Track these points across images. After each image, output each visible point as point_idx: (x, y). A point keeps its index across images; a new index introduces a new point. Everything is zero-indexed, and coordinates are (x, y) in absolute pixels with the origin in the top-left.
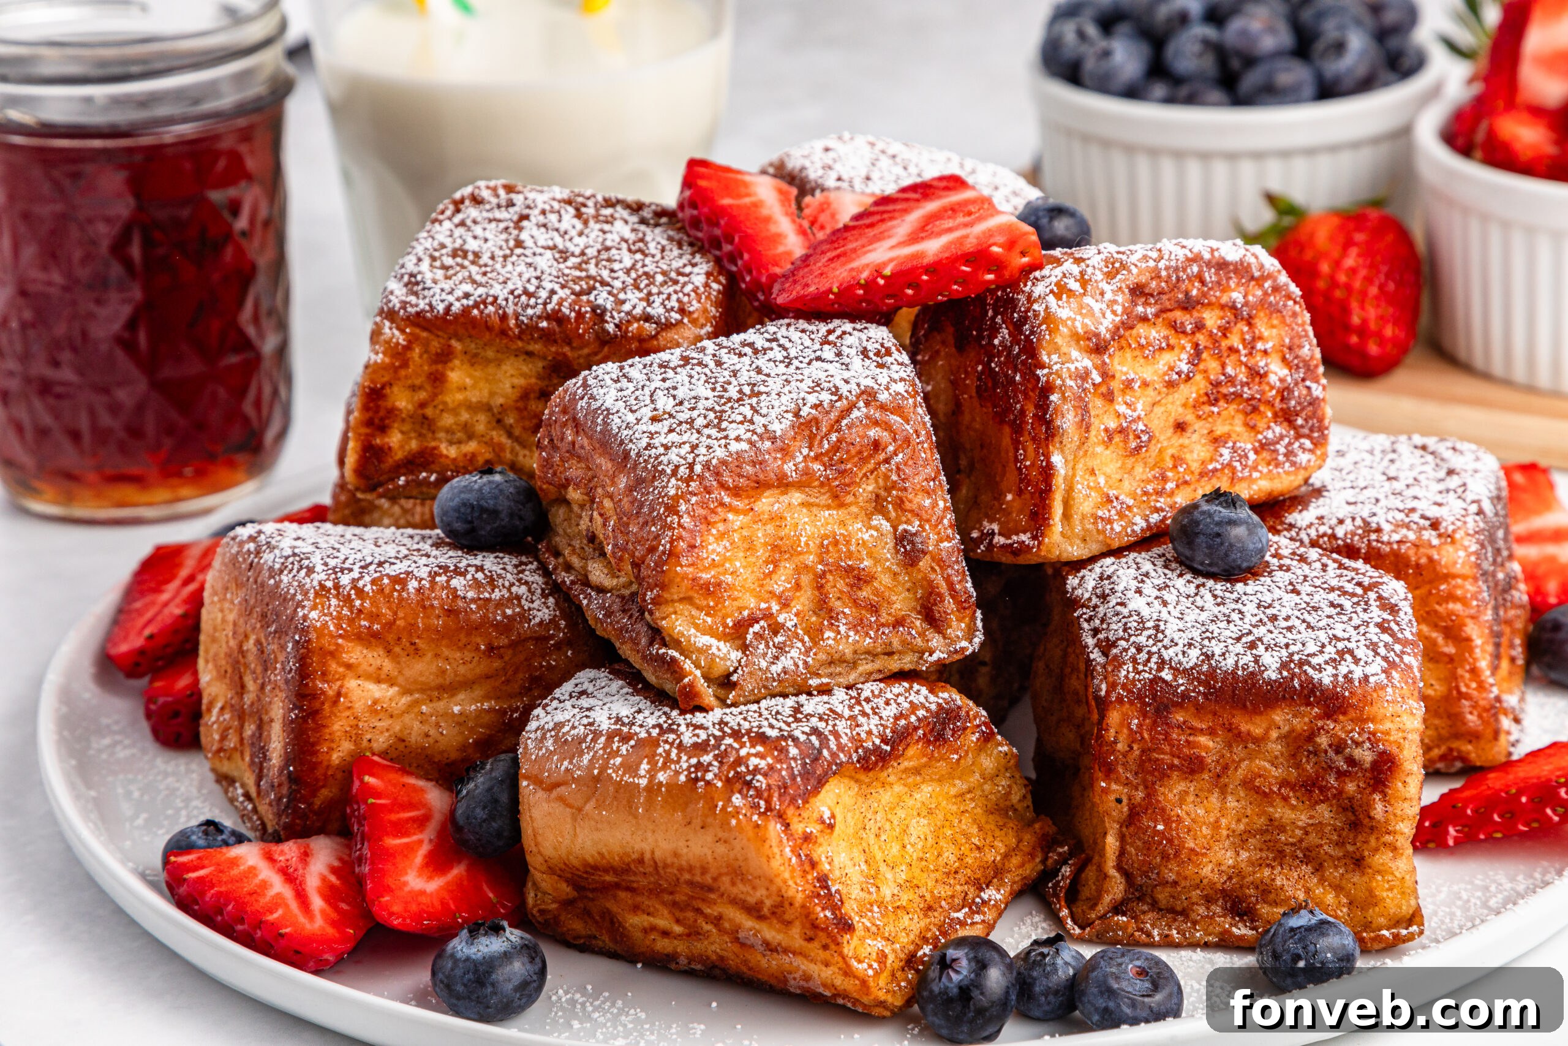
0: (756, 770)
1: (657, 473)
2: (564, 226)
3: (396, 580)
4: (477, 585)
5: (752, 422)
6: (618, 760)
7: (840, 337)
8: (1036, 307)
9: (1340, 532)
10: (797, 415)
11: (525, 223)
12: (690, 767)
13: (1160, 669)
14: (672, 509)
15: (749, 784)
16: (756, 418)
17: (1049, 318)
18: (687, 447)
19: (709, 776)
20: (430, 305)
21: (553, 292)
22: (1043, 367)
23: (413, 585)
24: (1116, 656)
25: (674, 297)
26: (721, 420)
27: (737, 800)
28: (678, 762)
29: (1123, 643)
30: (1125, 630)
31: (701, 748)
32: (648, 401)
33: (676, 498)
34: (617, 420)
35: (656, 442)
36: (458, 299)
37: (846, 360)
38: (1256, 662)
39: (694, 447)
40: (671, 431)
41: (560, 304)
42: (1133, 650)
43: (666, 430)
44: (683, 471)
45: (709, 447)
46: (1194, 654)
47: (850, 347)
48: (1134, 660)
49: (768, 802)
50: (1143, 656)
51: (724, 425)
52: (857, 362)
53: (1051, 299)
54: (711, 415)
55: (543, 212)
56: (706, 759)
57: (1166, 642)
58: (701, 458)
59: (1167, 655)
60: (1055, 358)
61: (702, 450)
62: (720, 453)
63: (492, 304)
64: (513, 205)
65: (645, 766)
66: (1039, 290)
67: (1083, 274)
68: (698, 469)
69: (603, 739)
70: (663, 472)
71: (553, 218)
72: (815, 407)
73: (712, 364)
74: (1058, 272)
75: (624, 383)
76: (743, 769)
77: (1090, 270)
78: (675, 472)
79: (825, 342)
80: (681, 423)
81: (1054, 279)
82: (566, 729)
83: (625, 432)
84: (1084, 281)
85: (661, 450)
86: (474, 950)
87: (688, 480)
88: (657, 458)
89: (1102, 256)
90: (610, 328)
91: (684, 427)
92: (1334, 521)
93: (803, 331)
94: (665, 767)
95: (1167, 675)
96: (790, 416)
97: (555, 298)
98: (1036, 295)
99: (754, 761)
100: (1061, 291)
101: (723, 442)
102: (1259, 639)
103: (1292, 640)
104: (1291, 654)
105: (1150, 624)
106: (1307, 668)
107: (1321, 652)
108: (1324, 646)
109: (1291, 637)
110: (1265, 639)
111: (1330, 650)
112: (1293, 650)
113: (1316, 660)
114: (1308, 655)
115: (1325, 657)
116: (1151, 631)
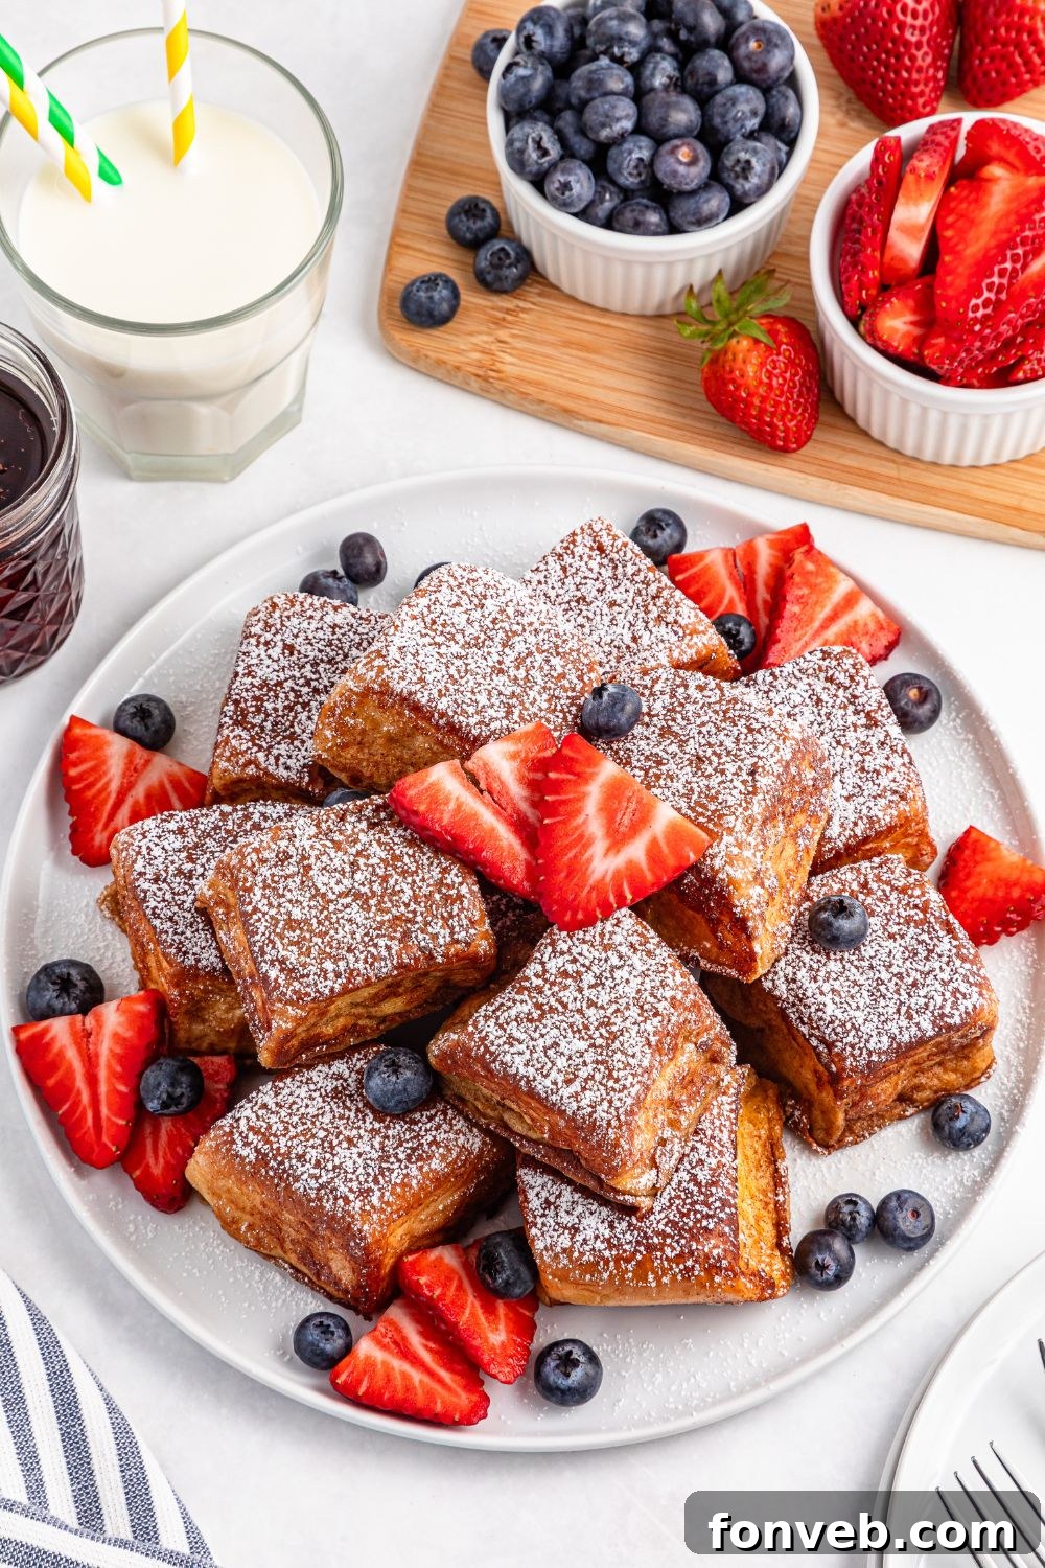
0: (719, 1259)
1: (593, 1126)
2: (337, 863)
3: (403, 1185)
4: (443, 1157)
5: (629, 1064)
6: (630, 1275)
7: (610, 938)
8: (720, 875)
9: (858, 831)
10: (649, 1044)
11: (312, 873)
12: (681, 1271)
13: (870, 1056)
14: (617, 1145)
15: (720, 1268)
16: (632, 1061)
17: (732, 881)
18: (605, 1105)
19: (696, 1273)
20: (317, 991)
21: (388, 948)
22: (736, 907)
23: (414, 1182)
24: (838, 1054)
25: (462, 916)
26: (611, 1072)
27: (717, 1279)
28: (671, 1269)
29: (839, 1044)
30: (836, 1034)
31: (680, 1258)
32: (549, 1065)
33: (617, 1139)
34: (540, 1087)
35: (584, 1103)
36: (335, 982)
37: (630, 962)
38: (919, 1029)
39: (611, 1102)
40: (584, 1089)
41: (400, 956)
42: (849, 1049)
43: (579, 1090)
44: (614, 1123)
45: (620, 1099)
46: (885, 1039)
47: (620, 945)
48: (853, 1055)
49: (733, 1271)
50: (857, 1052)
51: (615, 1074)
52: (635, 959)
53: (728, 867)
54: (602, 1068)
55: (317, 858)
56: (689, 1263)
57: (865, 1037)
58: (621, 1111)
59: (871, 1046)
60: (742, 900)
61: (617, 1103)
62: (629, 1101)
63: (358, 975)
64: (291, 857)
65: (651, 1277)
66: (717, 863)
67: (736, 840)
68: (622, 1118)
69: (612, 1264)
70: (600, 1125)
71: (324, 858)
72: (655, 1034)
73: (560, 1009)
74: (722, 846)
75: (519, 1047)
76: (712, 1261)
77: (739, 835)
78: (609, 1124)
79: (606, 948)
80: (586, 1080)
81: (723, 853)
82: (576, 1254)
83: (554, 1097)
84: (739, 845)
85: (590, 1110)
86: (570, 1381)
87: (620, 1127)
88: (590, 1116)
89: (740, 820)
90: (440, 960)
91: (590, 1083)
92: (851, 825)
93: (584, 942)
94: (664, 1274)
95: (874, 1058)
96: (646, 1049)
97: (393, 952)
98: (717, 867)
99: (715, 1252)
100: (731, 860)
101: (626, 1092)
102: (909, 1007)
103: (925, 997)
104: (932, 1012)
105: (849, 1026)
106: (945, 1019)
107: (945, 1000)
108: (943, 995)
109: (922, 993)
110: (913, 1005)
111: (948, 995)
112: (931, 1008)
113: (947, 1010)
114: (941, 1008)
115: (949, 1004)
116: (853, 1032)
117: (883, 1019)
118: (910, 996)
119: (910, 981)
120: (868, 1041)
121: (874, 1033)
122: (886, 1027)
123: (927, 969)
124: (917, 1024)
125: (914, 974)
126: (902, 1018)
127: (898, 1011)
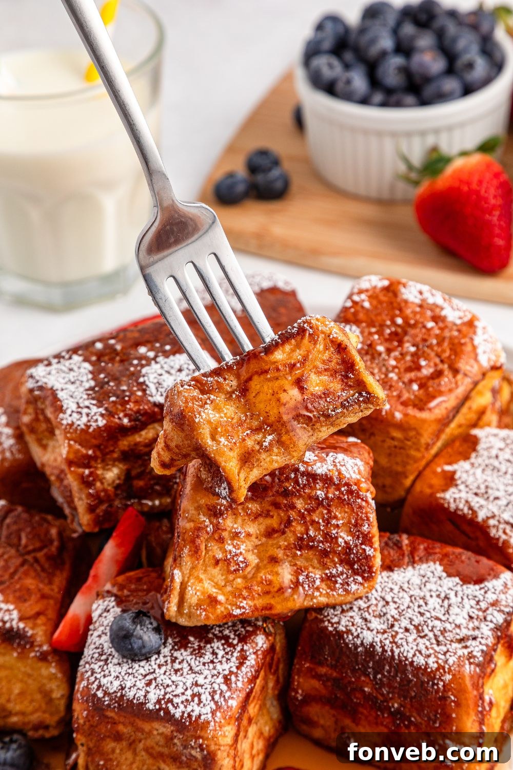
38: (145, 696)
59: (104, 681)
102: (155, 679)
103: (173, 682)
104: (166, 693)
105: (104, 657)
106: (170, 705)
107: (183, 694)
108: (186, 689)
109: (174, 678)
110: (158, 679)
111: (189, 692)
112: (169, 690)
113: (176, 700)
114: (175, 696)
115: (183, 698)
116: (102, 663)
117: (130, 671)
118: (164, 674)
119: (177, 666)
120: (104, 676)
121: (113, 674)
122: (126, 677)
123: (197, 669)
124: (148, 692)
125: (185, 665)
126: (143, 681)
127: (145, 676)
